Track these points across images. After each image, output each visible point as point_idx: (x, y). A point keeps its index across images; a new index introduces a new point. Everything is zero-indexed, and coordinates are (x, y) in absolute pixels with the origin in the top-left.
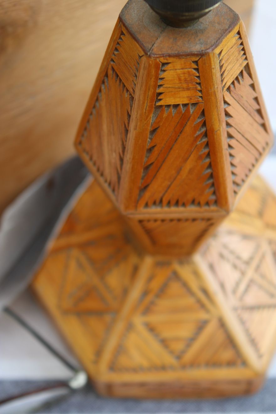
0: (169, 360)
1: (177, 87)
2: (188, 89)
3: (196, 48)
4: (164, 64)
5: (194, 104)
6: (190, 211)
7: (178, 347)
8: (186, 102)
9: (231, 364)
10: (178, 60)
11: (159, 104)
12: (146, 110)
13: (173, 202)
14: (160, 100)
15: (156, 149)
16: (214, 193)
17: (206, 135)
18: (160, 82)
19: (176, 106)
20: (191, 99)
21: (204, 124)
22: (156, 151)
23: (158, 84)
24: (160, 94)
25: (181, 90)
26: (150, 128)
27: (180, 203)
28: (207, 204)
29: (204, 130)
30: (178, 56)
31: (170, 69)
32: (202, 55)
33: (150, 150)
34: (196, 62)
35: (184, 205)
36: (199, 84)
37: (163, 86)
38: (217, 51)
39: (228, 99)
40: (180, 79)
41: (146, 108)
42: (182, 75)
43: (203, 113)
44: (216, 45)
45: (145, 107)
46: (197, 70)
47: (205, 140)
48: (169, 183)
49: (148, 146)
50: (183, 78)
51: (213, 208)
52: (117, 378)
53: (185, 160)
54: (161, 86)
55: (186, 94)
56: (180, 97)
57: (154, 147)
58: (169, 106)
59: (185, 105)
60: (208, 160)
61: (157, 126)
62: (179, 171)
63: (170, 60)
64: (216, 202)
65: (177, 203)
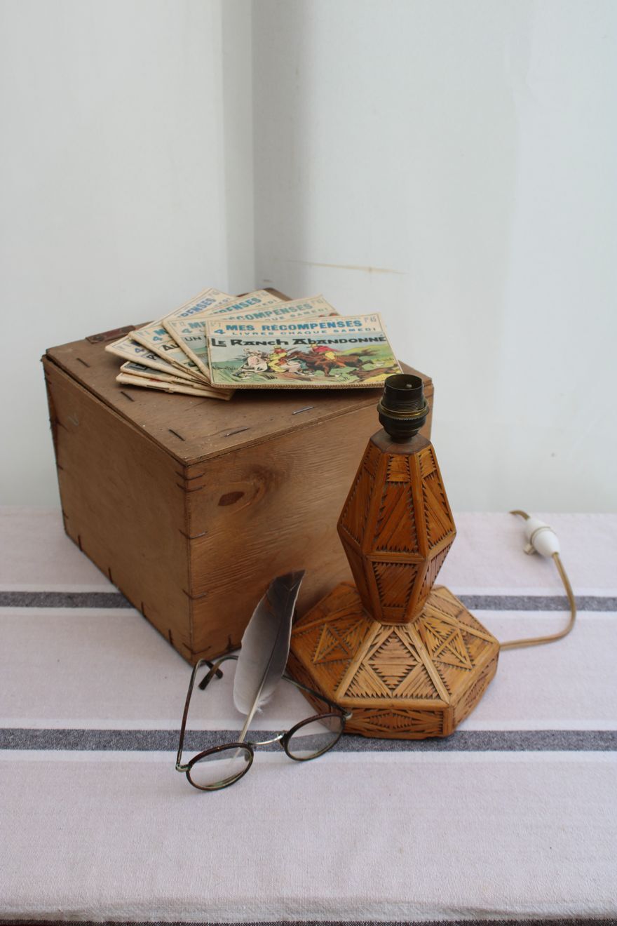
0: (386, 690)
1: (397, 471)
2: (403, 473)
3: (408, 451)
4: (391, 458)
5: (406, 483)
6: (403, 556)
7: (393, 681)
8: (401, 480)
9: (429, 697)
10: (398, 456)
11: (388, 480)
13: (393, 548)
14: (388, 478)
16: (417, 544)
17: (412, 502)
18: (389, 468)
19: (397, 483)
20: (404, 479)
21: (411, 496)
22: (386, 509)
24: (388, 474)
25: (399, 473)
26: (383, 495)
27: (397, 549)
28: (413, 551)
29: (411, 500)
30: (399, 454)
31: (394, 460)
32: (410, 454)
33: (382, 509)
34: (407, 458)
35: (399, 550)
36: (409, 470)
37: (391, 470)
38: (419, 454)
39: (425, 484)
40: (399, 467)
42: (400, 465)
43: (411, 488)
44: (418, 451)
45: (381, 482)
46: (407, 462)
47: (412, 506)
48: (392, 534)
49: (380, 507)
51: (417, 554)
52: (348, 700)
53: (401, 518)
54: (389, 470)
55: (402, 476)
56: (399, 478)
57: (383, 508)
58: (392, 482)
59: (401, 482)
60: (413, 520)
61: (386, 495)
62: (397, 526)
63: (395, 455)
64: (418, 550)
65: (395, 550)
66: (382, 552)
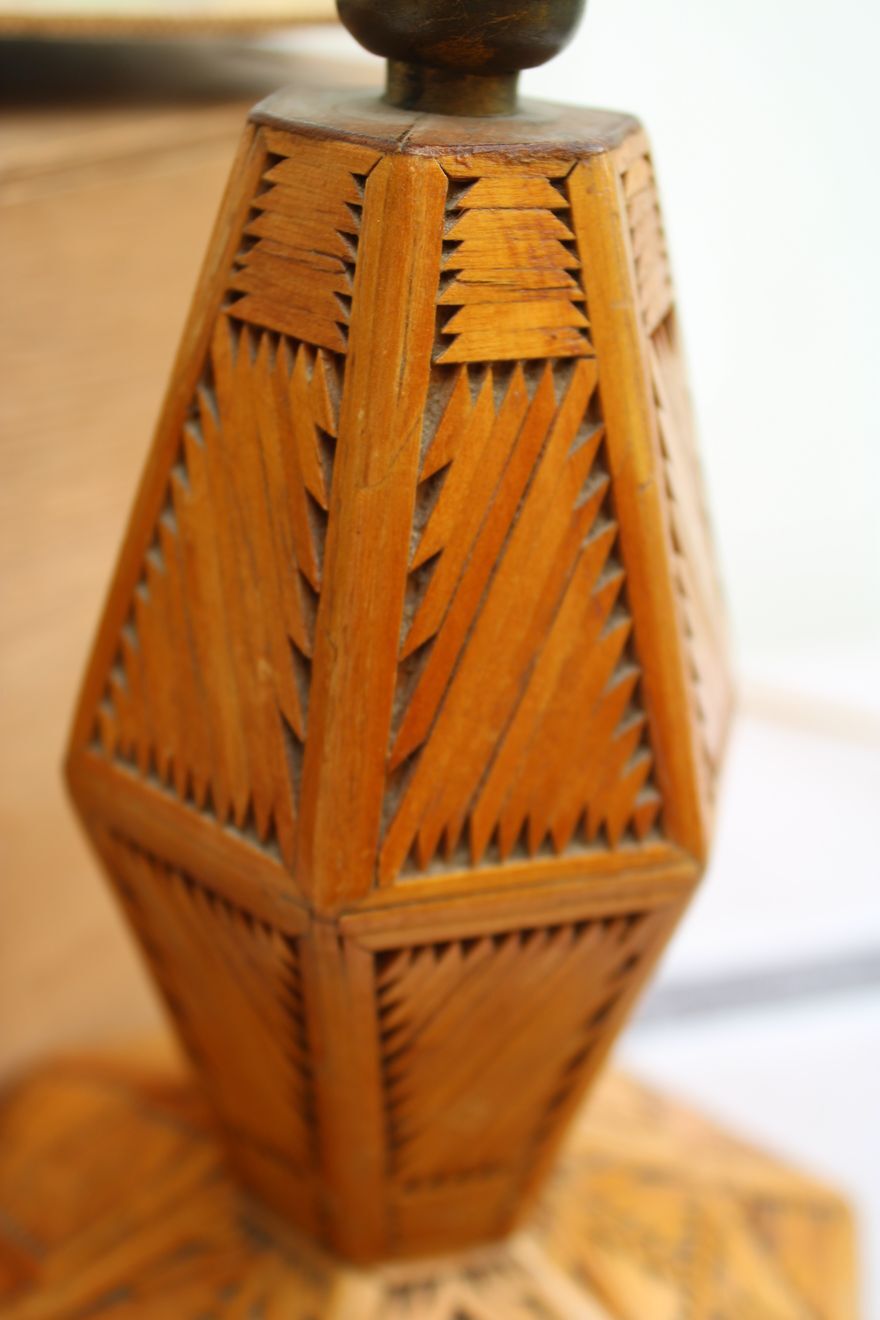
1: (504, 281)
2: (542, 293)
3: (553, 140)
5: (566, 364)
8: (537, 352)
10: (503, 168)
11: (447, 356)
12: (401, 384)
13: (510, 834)
14: (451, 338)
15: (441, 566)
16: (652, 778)
17: (607, 506)
18: (449, 261)
19: (504, 369)
20: (554, 338)
21: (602, 457)
22: (442, 579)
23: (444, 267)
24: (447, 312)
25: (517, 295)
26: (418, 473)
27: (536, 836)
28: (632, 830)
29: (600, 482)
31: (479, 203)
32: (578, 156)
33: (419, 577)
34: (560, 183)
35: (550, 843)
36: (576, 274)
37: (459, 277)
38: (614, 166)
40: (513, 252)
41: (401, 378)
42: (519, 233)
45: (398, 370)
46: (564, 214)
47: (606, 529)
48: (493, 737)
49: (412, 562)
50: (521, 245)
51: (652, 845)
53: (546, 620)
54: (448, 276)
56: (515, 331)
57: (430, 563)
58: (477, 369)
59: (534, 366)
60: (621, 624)
61: (444, 462)
62: (524, 679)
63: (478, 167)
64: (661, 821)
65: (523, 844)
66: (440, 876)
